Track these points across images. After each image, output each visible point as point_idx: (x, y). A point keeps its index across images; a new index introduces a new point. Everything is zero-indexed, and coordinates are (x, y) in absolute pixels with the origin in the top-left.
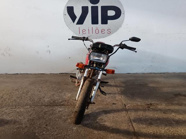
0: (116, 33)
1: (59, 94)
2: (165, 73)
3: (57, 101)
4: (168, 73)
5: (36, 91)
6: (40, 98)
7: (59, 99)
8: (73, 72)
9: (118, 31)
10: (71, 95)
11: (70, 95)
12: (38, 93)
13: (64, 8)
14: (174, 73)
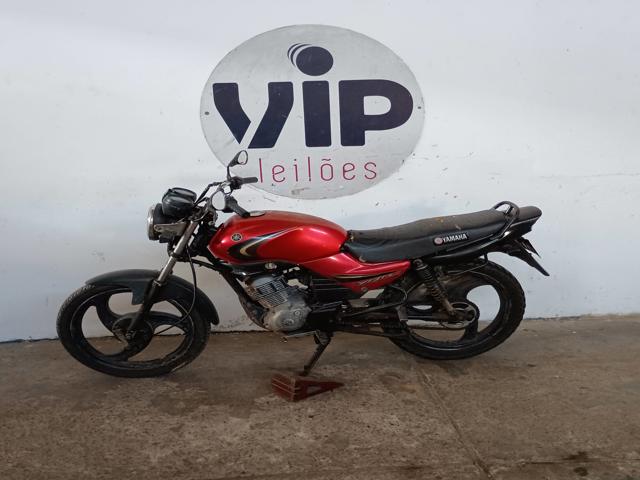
0: (395, 176)
1: (203, 424)
2: (578, 317)
3: (200, 460)
4: (590, 318)
5: (106, 413)
6: (129, 450)
7: (209, 450)
8: (238, 324)
9: (404, 169)
10: (252, 428)
11: (247, 426)
12: (117, 424)
13: (202, 89)
14: (612, 316)
